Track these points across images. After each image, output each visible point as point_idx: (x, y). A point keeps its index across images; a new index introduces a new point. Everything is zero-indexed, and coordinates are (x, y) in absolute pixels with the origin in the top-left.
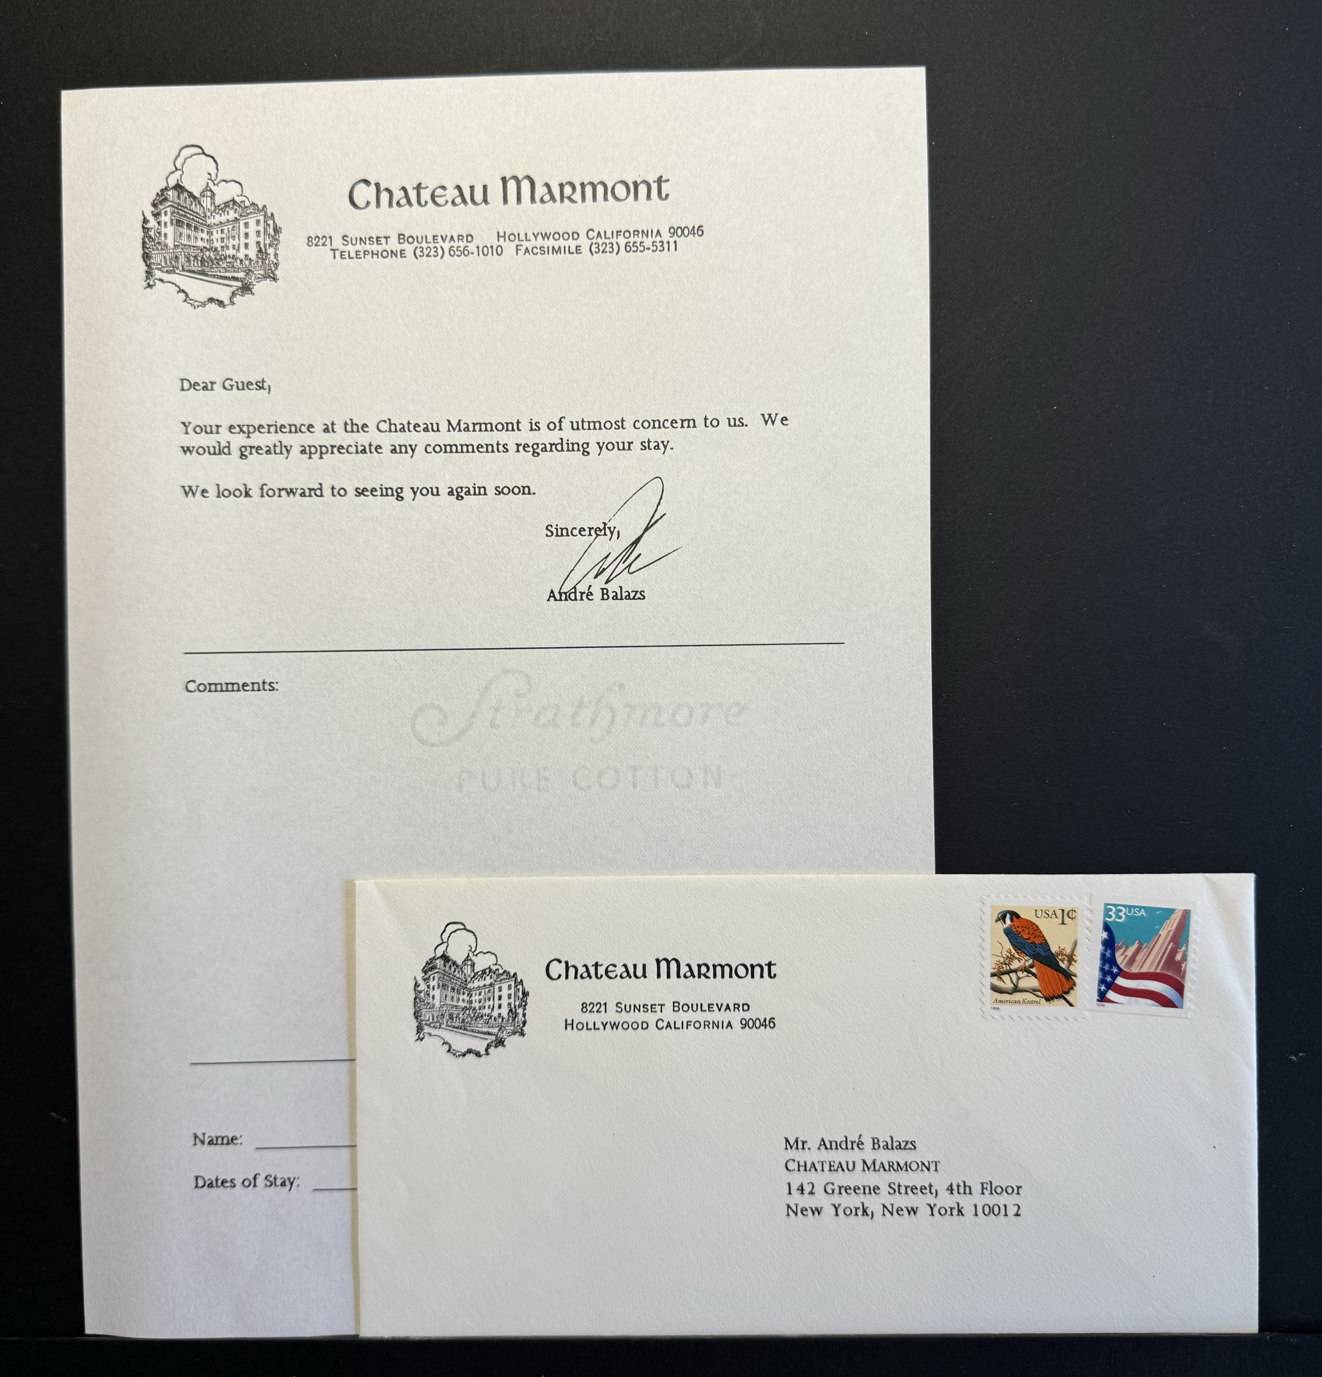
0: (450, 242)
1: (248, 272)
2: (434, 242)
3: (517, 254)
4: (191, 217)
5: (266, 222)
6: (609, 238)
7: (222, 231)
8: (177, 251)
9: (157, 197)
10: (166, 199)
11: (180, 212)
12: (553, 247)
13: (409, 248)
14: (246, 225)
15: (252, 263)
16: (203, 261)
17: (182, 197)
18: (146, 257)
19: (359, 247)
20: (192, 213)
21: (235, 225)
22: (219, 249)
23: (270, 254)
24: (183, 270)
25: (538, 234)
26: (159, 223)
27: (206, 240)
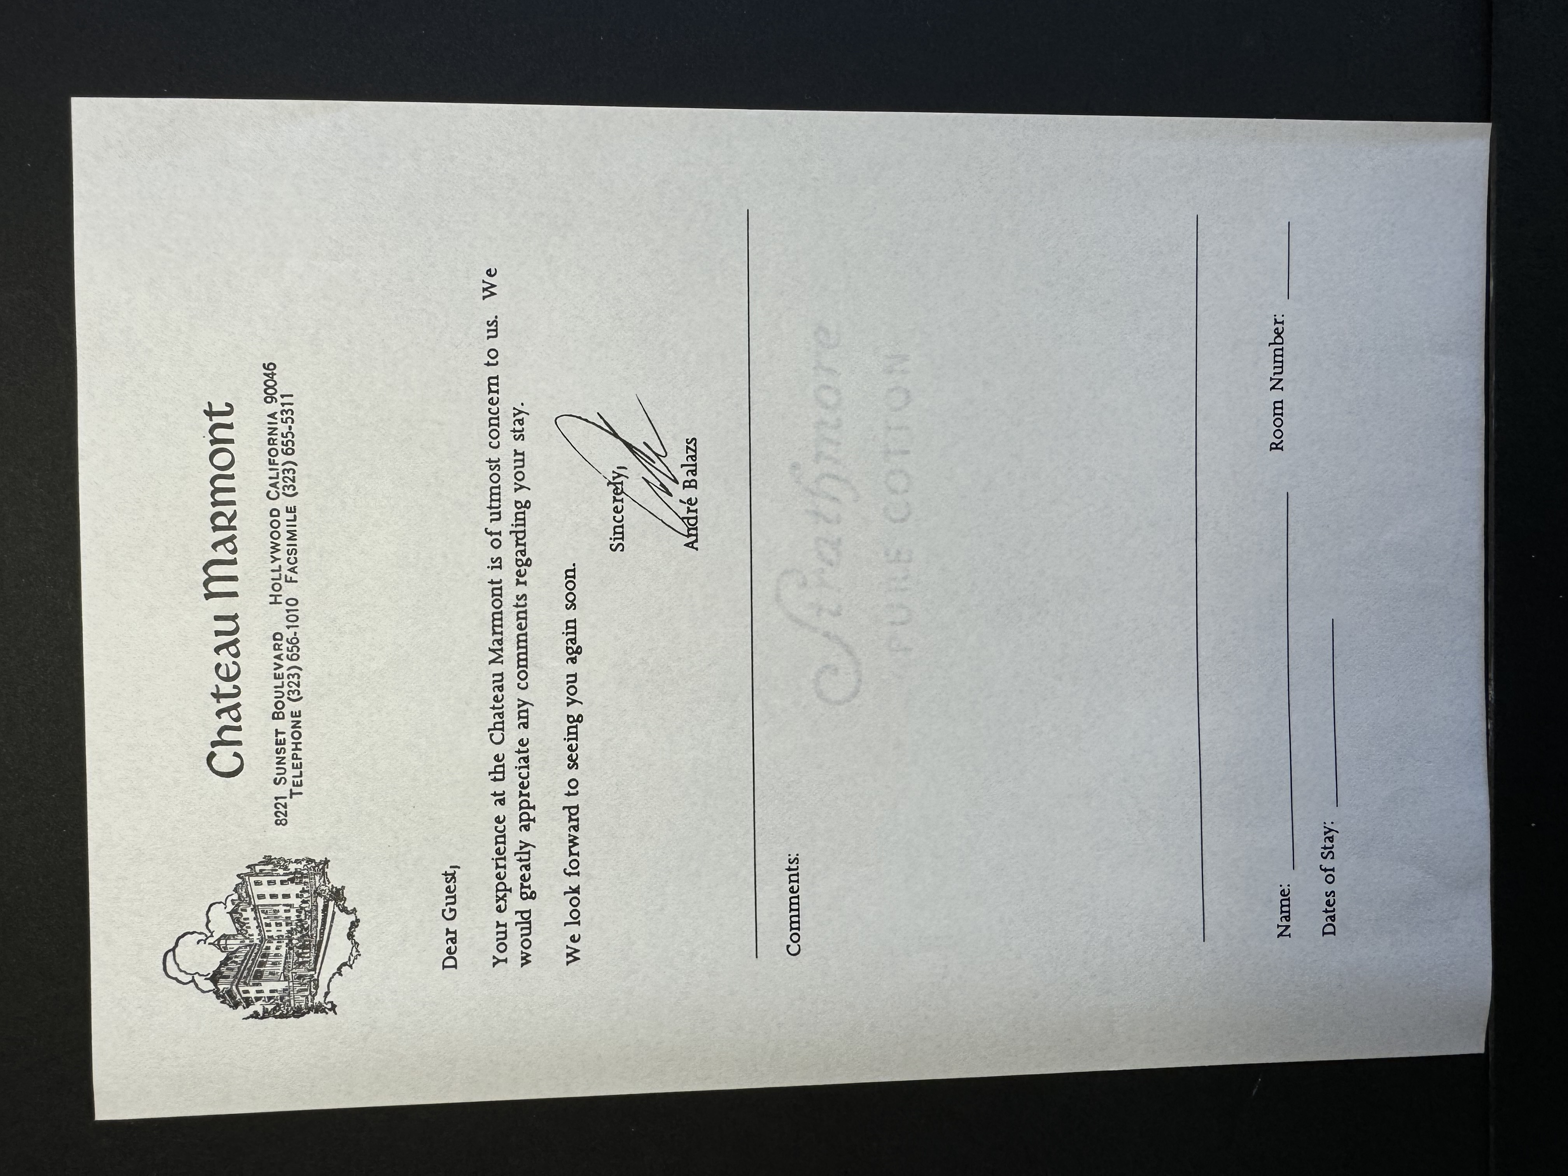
0: (282, 660)
1: (317, 893)
2: (283, 678)
3: (296, 582)
4: (251, 962)
5: (257, 875)
6: (278, 473)
7: (269, 925)
8: (291, 977)
9: (226, 1003)
10: (229, 992)
11: (245, 974)
12: (289, 539)
13: (290, 707)
14: (261, 897)
15: (306, 889)
16: (303, 947)
17: (226, 973)
18: (298, 1013)
19: (288, 766)
20: (246, 962)
21: (260, 910)
22: (289, 928)
23: (296, 869)
24: (314, 969)
25: (272, 556)
26: (258, 999)
27: (280, 944)
